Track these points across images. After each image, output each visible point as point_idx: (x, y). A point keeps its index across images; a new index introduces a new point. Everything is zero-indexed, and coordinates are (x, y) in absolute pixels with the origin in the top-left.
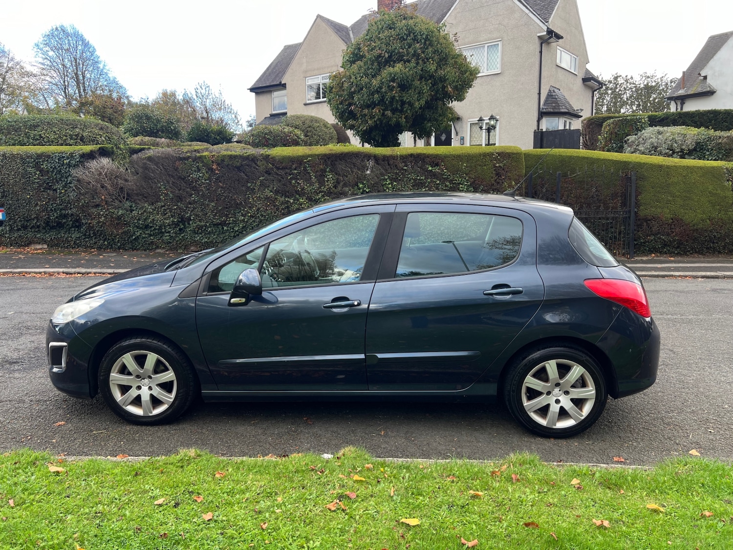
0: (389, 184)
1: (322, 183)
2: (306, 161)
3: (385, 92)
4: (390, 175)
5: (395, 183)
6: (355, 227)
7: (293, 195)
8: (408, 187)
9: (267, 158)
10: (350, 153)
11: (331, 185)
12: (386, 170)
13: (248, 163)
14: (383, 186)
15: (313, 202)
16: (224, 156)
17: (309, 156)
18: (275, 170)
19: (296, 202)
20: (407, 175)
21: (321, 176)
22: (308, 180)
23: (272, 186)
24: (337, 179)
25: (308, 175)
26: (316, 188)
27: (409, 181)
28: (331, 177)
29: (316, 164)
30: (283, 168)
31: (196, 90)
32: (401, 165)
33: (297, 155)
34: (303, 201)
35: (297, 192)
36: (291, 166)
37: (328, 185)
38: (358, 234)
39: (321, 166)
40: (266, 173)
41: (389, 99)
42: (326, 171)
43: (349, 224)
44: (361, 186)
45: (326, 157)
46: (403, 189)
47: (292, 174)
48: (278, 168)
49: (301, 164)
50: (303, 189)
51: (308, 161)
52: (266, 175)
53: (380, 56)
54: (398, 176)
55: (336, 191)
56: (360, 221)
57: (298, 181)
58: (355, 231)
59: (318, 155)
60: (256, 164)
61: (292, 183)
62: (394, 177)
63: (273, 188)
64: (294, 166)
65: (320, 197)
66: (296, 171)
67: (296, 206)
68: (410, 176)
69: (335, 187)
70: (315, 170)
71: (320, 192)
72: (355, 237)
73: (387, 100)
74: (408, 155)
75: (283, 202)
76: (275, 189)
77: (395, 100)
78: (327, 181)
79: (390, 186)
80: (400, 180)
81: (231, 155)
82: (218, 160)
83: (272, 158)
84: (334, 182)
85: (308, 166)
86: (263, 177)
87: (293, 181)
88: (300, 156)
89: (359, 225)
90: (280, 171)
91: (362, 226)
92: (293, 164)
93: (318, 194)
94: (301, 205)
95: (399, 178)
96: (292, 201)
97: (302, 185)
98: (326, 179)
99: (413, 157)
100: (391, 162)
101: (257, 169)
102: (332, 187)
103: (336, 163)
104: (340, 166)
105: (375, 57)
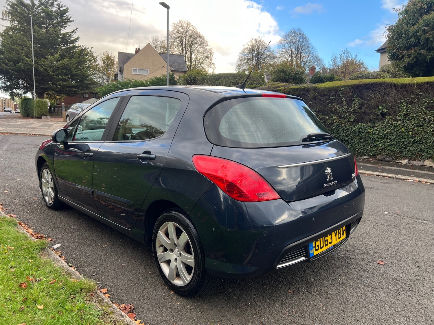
0: (404, 106)
1: (350, 105)
2: (340, 90)
3: (421, 36)
4: (406, 99)
5: (409, 106)
6: (372, 138)
7: (329, 113)
8: (421, 109)
9: (315, 89)
10: (375, 83)
11: (356, 107)
12: (403, 96)
13: (303, 93)
14: (399, 107)
15: (342, 119)
16: (290, 89)
17: (342, 86)
18: (319, 97)
19: (330, 118)
20: (422, 99)
21: (350, 100)
22: (341, 104)
23: (316, 108)
24: (362, 103)
25: (340, 100)
26: (345, 109)
27: (423, 104)
28: (358, 101)
29: (347, 92)
30: (324, 96)
31: (341, 55)
32: (417, 91)
33: (334, 86)
34: (335, 118)
35: (332, 112)
36: (330, 94)
37: (354, 107)
38: (373, 144)
39: (351, 94)
40: (314, 99)
41: (423, 41)
42: (354, 97)
43: (367, 135)
44: (380, 107)
45: (355, 88)
46: (416, 110)
47: (330, 99)
48: (321, 96)
49: (336, 92)
50: (336, 109)
51: (342, 90)
52: (314, 100)
53: (421, 8)
54: (413, 100)
55: (360, 111)
56: (376, 134)
57: (334, 104)
58: (372, 141)
59: (349, 86)
60: (308, 93)
61: (329, 105)
62: (410, 100)
63: (317, 109)
64: (332, 94)
65: (347, 115)
66: (332, 97)
67: (330, 121)
68: (424, 99)
69: (360, 108)
70: (346, 96)
71: (348, 112)
72: (371, 145)
73: (422, 41)
74: (425, 83)
75: (321, 118)
76: (318, 109)
77: (429, 41)
78: (354, 104)
79: (405, 108)
80: (415, 103)
81: (294, 88)
82: (287, 92)
83: (318, 89)
84: (359, 105)
85: (341, 93)
86: (311, 101)
87: (330, 104)
88: (336, 87)
89: (375, 137)
90: (322, 97)
91: (378, 138)
92: (331, 92)
93: (346, 113)
94: (334, 120)
95: (414, 102)
96: (327, 118)
97: (335, 107)
98: (353, 103)
99: (429, 84)
100: (409, 89)
101: (308, 96)
102: (357, 108)
103: (363, 91)
104: (366, 93)
105: (417, 9)
